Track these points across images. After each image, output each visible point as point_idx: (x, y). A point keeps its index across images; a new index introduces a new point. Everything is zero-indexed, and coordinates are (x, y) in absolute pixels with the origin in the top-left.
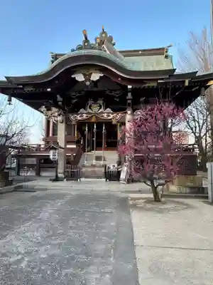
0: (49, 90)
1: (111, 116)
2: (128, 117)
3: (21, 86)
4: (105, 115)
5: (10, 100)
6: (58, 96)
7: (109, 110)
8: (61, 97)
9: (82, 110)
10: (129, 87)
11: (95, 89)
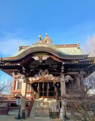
0: (19, 64)
1: (53, 79)
2: (63, 79)
3: (3, 62)
6: (23, 68)
7: (51, 75)
8: (25, 68)
9: (36, 75)
10: (64, 63)
11: (44, 64)
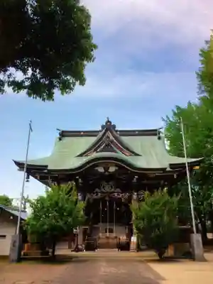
1: (121, 196)
2: (135, 196)
4: (116, 194)
5: (28, 178)
7: (118, 190)
9: (97, 190)
10: (136, 177)
